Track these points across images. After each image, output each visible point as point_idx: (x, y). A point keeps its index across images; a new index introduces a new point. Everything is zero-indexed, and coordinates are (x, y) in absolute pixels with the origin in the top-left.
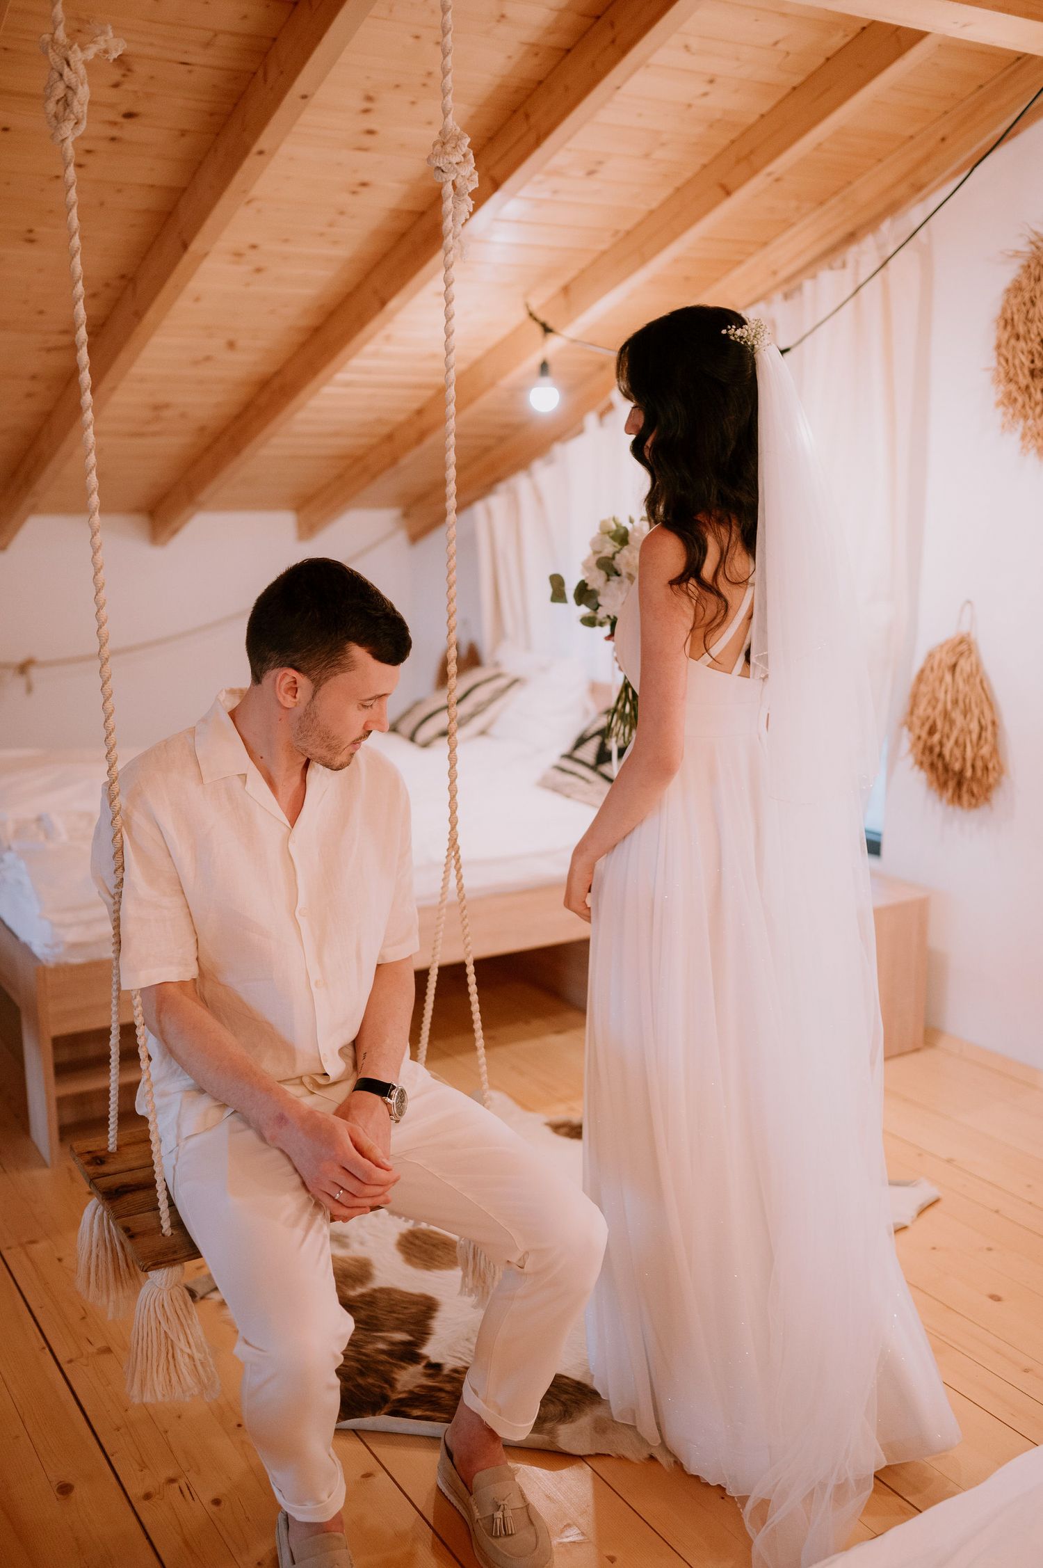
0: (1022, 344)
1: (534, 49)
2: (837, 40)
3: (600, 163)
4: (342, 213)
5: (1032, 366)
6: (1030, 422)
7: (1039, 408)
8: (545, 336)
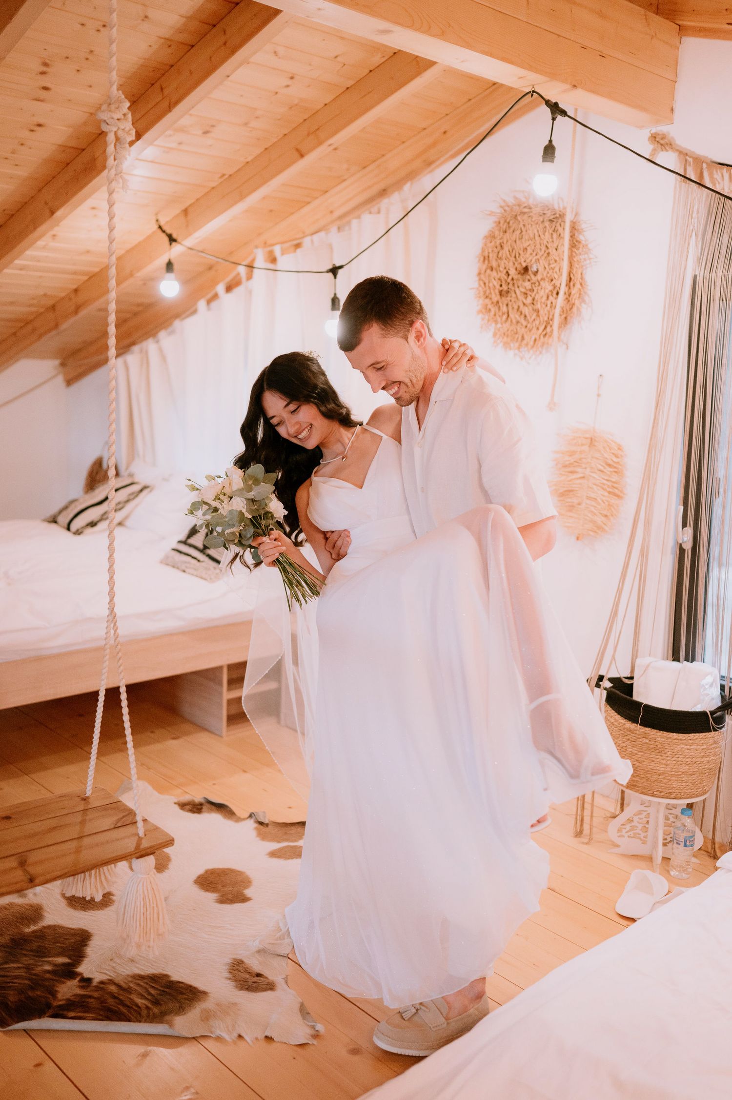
0: (494, 274)
1: (168, 42)
2: (377, 59)
3: (213, 126)
4: (22, 144)
5: (501, 289)
6: (499, 325)
7: (505, 317)
8: (171, 244)
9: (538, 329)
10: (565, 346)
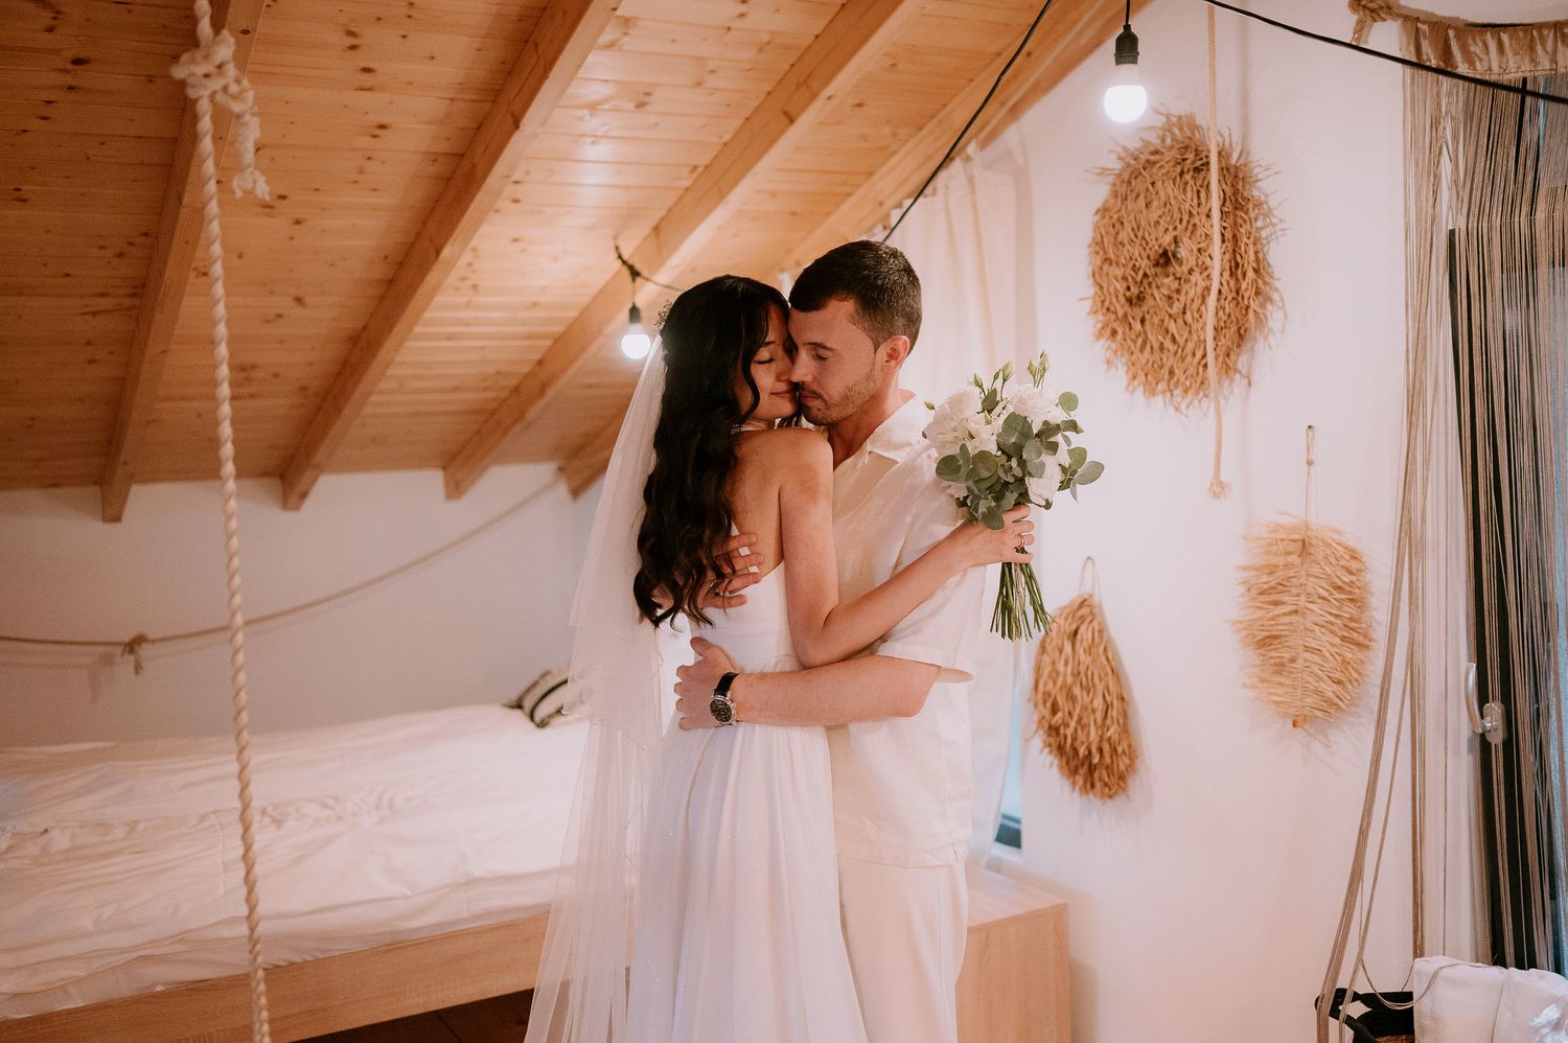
0: (1115, 270)
3: (648, 94)
4: (369, 158)
5: (1129, 293)
6: (1133, 356)
7: (1140, 341)
8: (634, 280)
9: (1194, 354)
10: (1247, 381)
